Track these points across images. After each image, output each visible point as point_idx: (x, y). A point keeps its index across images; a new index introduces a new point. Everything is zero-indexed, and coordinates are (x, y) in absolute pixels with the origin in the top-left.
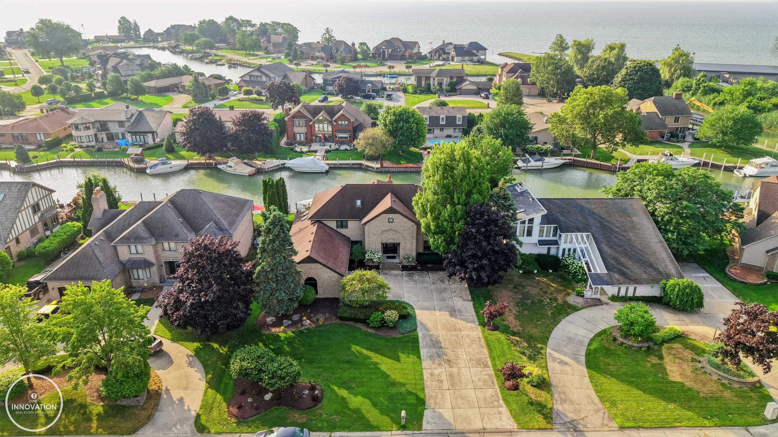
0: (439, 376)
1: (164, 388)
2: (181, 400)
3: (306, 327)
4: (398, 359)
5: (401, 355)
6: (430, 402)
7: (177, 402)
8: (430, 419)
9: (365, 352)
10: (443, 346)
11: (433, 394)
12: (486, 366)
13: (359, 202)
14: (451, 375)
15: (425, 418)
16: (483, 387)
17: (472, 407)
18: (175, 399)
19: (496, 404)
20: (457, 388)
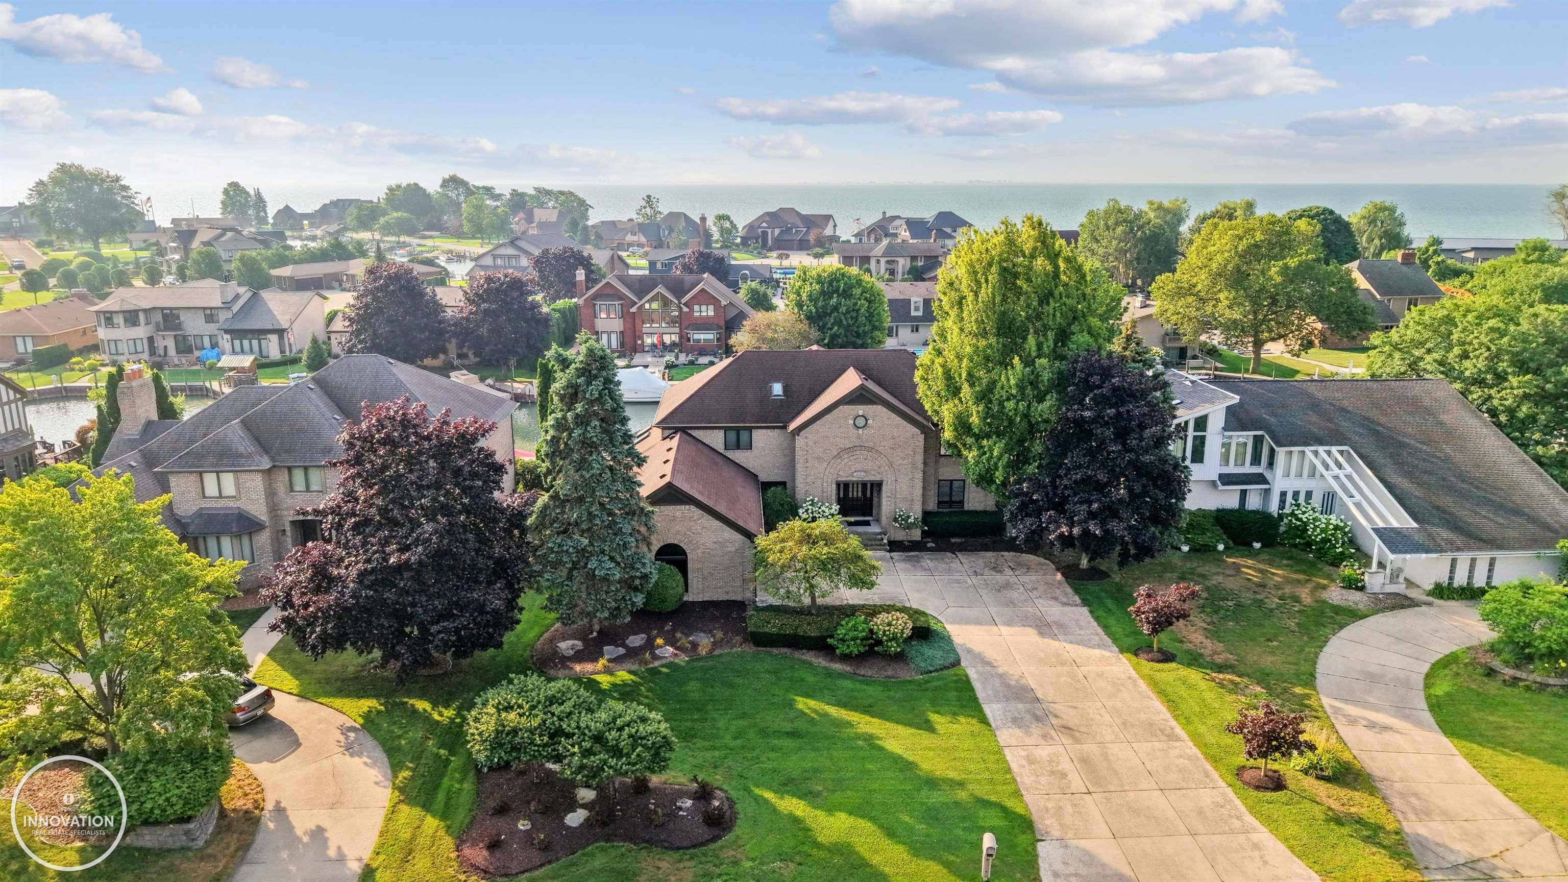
0: (1050, 761)
1: (269, 805)
2: (318, 833)
3: (664, 661)
4: (929, 727)
5: (934, 717)
6: (1045, 822)
7: (306, 839)
8: (1059, 867)
9: (833, 711)
10: (1039, 695)
11: (1050, 806)
12: (1172, 737)
13: (777, 389)
14: (1085, 760)
15: (1043, 865)
16: (1183, 784)
17: (1169, 833)
18: (299, 832)
19: (1236, 824)
20: (1112, 788)
